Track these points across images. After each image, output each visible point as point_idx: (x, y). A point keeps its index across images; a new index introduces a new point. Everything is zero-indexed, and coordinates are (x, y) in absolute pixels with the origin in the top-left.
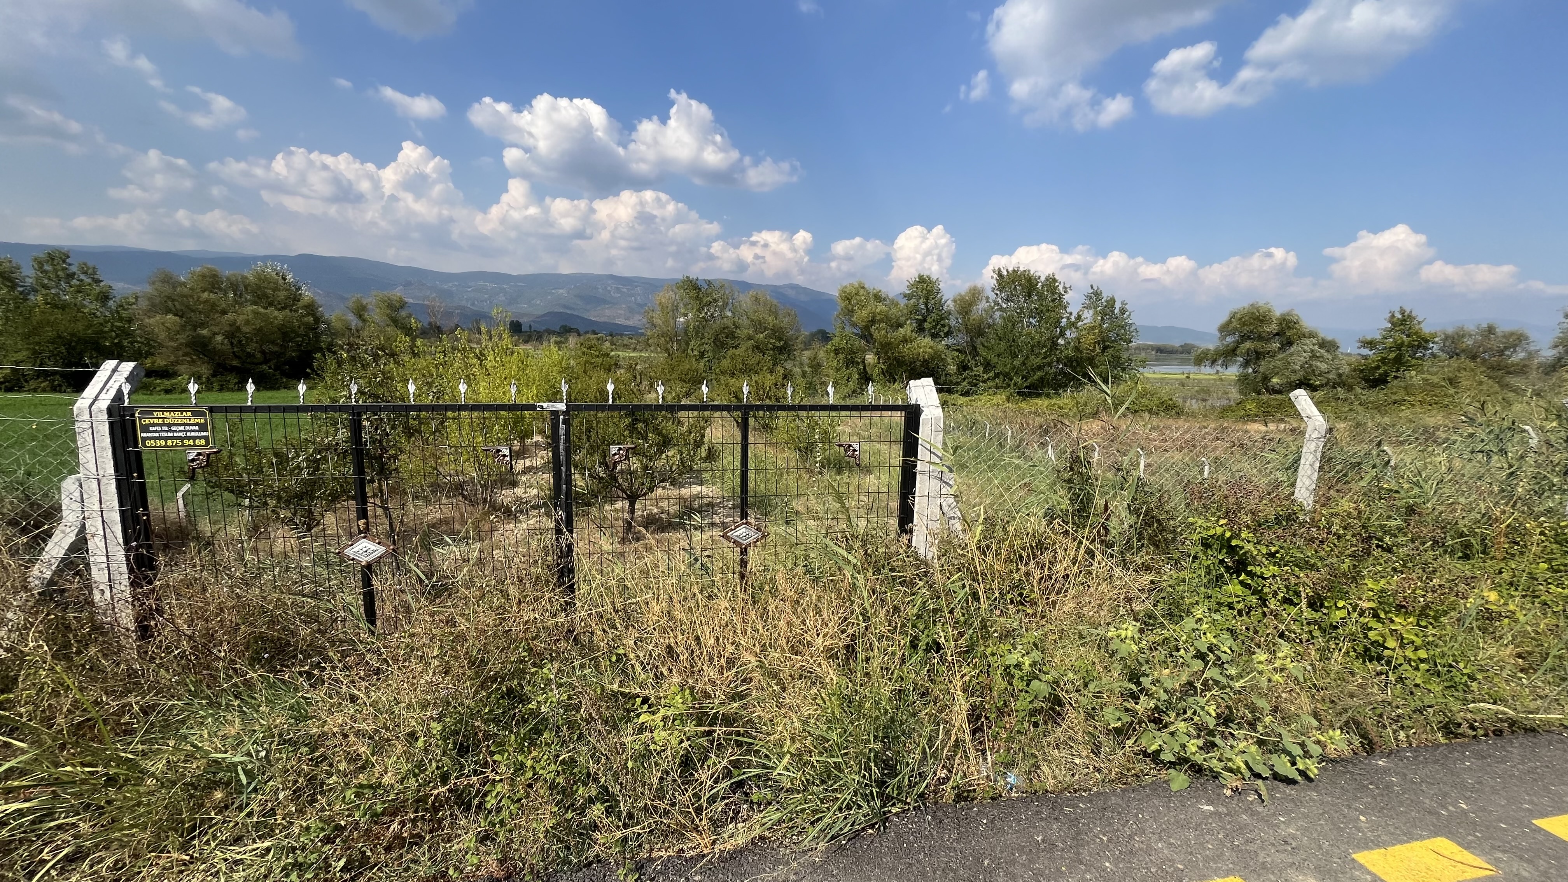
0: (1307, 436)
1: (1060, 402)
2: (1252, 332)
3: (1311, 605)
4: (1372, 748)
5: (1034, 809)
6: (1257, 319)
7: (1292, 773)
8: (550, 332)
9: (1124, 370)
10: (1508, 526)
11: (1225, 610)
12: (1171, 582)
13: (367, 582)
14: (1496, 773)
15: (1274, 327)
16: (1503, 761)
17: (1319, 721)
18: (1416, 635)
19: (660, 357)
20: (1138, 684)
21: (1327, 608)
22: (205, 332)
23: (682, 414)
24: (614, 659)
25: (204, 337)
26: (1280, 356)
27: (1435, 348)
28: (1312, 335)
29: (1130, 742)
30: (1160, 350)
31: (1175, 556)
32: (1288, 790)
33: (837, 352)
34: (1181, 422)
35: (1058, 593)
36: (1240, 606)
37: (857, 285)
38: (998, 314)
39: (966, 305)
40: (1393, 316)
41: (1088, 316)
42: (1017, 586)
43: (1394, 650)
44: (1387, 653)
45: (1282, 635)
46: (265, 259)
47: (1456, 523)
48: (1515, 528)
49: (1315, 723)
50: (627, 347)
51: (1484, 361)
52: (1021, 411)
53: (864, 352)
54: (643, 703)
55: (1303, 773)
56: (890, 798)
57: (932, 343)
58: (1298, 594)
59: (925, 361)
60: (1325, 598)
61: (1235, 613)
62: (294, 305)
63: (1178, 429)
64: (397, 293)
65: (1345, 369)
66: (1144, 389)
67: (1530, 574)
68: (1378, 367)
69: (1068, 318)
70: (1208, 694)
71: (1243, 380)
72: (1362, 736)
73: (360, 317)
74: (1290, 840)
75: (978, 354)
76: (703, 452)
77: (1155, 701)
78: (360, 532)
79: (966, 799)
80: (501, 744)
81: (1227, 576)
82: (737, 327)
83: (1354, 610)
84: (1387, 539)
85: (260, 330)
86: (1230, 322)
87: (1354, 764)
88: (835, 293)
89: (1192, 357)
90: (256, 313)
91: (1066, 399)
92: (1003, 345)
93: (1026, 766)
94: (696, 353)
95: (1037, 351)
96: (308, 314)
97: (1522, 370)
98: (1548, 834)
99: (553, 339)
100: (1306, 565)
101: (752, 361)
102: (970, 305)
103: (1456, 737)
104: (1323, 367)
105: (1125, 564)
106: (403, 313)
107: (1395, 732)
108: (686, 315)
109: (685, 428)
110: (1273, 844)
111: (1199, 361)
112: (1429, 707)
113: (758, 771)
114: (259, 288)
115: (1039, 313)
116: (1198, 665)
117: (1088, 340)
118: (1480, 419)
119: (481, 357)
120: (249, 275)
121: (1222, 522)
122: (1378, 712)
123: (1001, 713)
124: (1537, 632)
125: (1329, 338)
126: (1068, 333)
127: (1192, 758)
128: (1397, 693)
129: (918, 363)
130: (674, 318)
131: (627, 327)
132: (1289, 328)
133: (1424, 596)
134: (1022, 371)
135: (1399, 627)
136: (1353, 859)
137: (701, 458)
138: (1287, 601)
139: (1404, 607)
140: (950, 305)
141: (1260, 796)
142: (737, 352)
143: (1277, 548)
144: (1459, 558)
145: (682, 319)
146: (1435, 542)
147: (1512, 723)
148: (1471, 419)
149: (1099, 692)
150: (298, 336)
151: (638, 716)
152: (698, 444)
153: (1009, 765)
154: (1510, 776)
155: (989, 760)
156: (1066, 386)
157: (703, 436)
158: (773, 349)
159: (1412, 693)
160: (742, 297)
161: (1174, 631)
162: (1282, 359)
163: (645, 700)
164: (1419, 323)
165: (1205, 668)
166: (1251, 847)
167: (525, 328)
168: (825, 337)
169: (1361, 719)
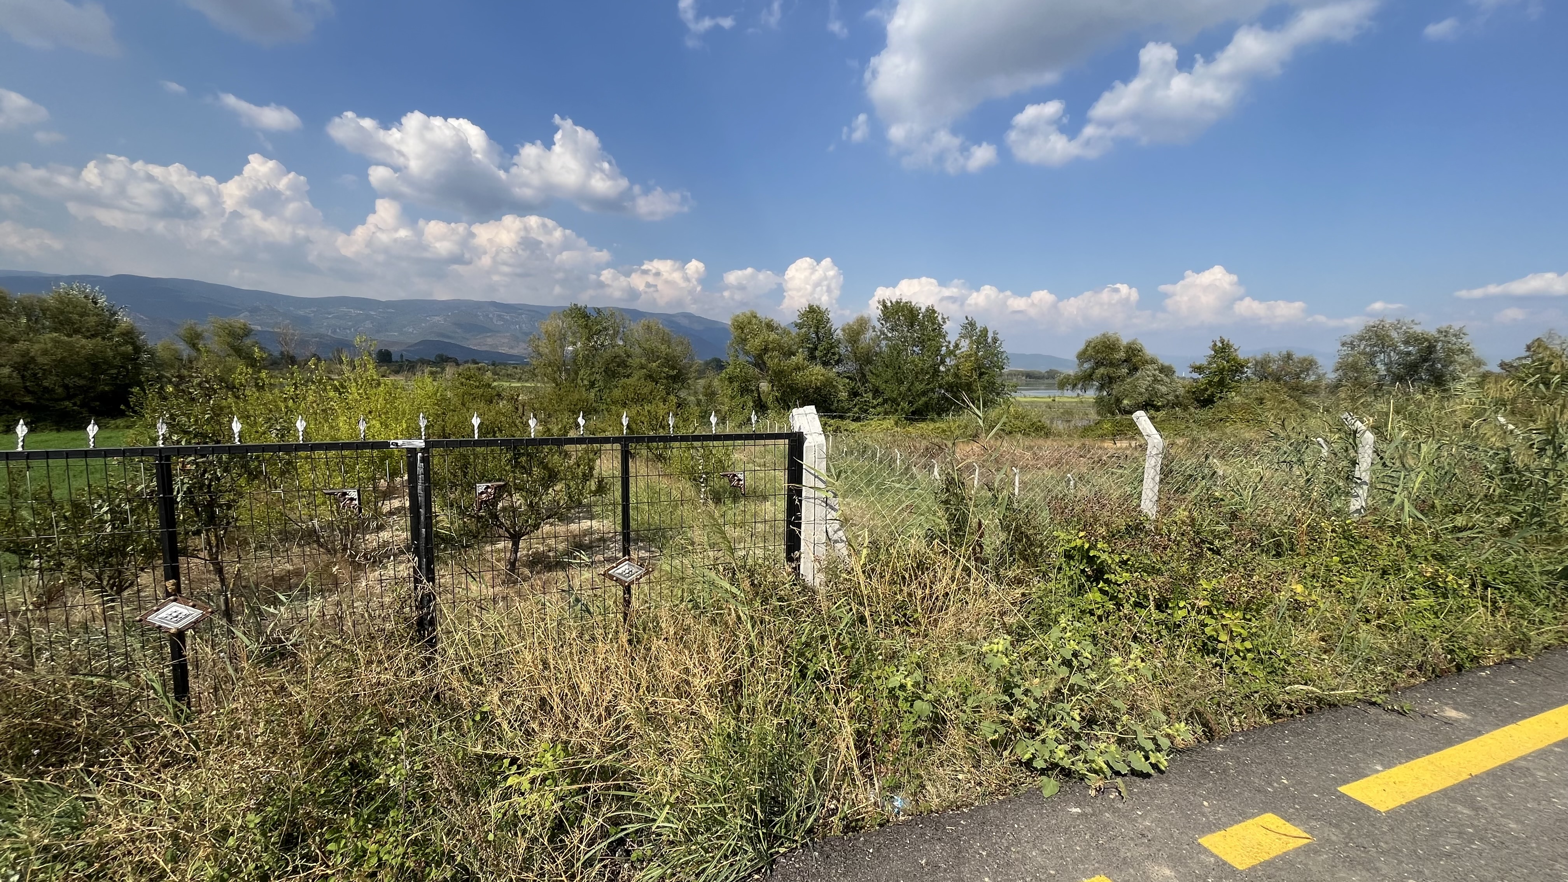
0: (1148, 452)
1: (944, 426)
2: (1104, 359)
3: (1158, 607)
4: (1212, 735)
5: (919, 831)
6: (1109, 347)
7: (1146, 768)
8: (424, 362)
9: (998, 394)
10: (1308, 526)
11: (1087, 618)
12: (1040, 593)
13: (177, 652)
14: (1308, 747)
15: (1122, 355)
16: (1314, 735)
17: (1168, 714)
18: (1243, 627)
19: (546, 387)
20: (1011, 695)
21: (1171, 608)
23: (567, 447)
24: (478, 718)
26: (1128, 380)
27: (1249, 372)
28: (1153, 362)
29: (1006, 753)
30: (1029, 375)
31: (1043, 569)
32: (1145, 784)
33: (731, 380)
34: (1049, 442)
35: (940, 611)
36: (1099, 612)
37: (748, 314)
38: (884, 343)
39: (855, 333)
40: (1215, 345)
41: (965, 344)
42: (900, 607)
43: (1225, 643)
44: (1220, 646)
45: (1135, 638)
46: (70, 279)
47: (1270, 525)
48: (1313, 528)
49: (1164, 718)
50: (510, 377)
51: (1286, 383)
52: (908, 435)
53: (758, 379)
54: (512, 763)
55: (1155, 766)
56: (777, 837)
57: (823, 371)
58: (1146, 597)
59: (817, 388)
60: (1169, 599)
61: (1096, 619)
62: (108, 332)
63: (1048, 447)
64: (240, 320)
65: (1181, 391)
66: (1016, 412)
67: (1327, 566)
68: (1206, 389)
69: (947, 347)
70: (1074, 699)
71: (1099, 401)
72: (1204, 725)
73: (194, 346)
74: (1146, 832)
75: (867, 381)
76: (593, 485)
77: (1026, 711)
78: (168, 595)
79: (854, 829)
80: (338, 830)
81: (1087, 585)
82: (628, 356)
83: (1193, 609)
84: (1216, 542)
85: (62, 360)
86: (1086, 350)
87: (1198, 753)
88: (728, 321)
89: (1057, 381)
90: (55, 341)
91: (950, 421)
92: (890, 372)
93: (912, 788)
94: (586, 382)
95: (920, 377)
96: (126, 343)
97: (1314, 390)
98: (1349, 799)
99: (427, 370)
100: (1154, 571)
101: (646, 390)
102: (858, 334)
103: (1278, 718)
104: (1164, 389)
105: (999, 579)
106: (248, 341)
107: (1230, 718)
108: (574, 344)
109: (571, 462)
110: (1132, 839)
111: (1062, 386)
112: (1256, 692)
113: (637, 826)
114: (62, 312)
115: (921, 342)
116: (1064, 672)
117: (966, 367)
118: (1282, 434)
119: (341, 389)
120: (49, 298)
121: (1082, 534)
122: (1215, 701)
123: (888, 736)
124: (1335, 618)
125: (1166, 364)
126: (948, 360)
127: (1061, 763)
128: (1230, 681)
129: (811, 390)
130: (562, 347)
131: (511, 356)
132: (1134, 355)
133: (1247, 592)
134: (908, 396)
135: (1228, 622)
136: (1199, 844)
137: (591, 491)
138: (1137, 604)
139: (1232, 603)
140: (839, 334)
141: (1120, 793)
142: (628, 381)
143: (1128, 556)
144: (1274, 555)
145: (570, 348)
146: (1253, 543)
147: (1320, 700)
148: (1276, 434)
149: (977, 707)
150: (114, 367)
151: (506, 779)
152: (587, 477)
153: (896, 788)
154: (1319, 749)
155: (877, 787)
156: (948, 410)
157: (592, 469)
158: (666, 378)
159: (1242, 681)
160: (633, 326)
161: (1044, 640)
162: (1131, 382)
163: (514, 761)
164: (1236, 350)
165: (1071, 673)
166: (1114, 844)
167: (394, 358)
168: (719, 366)
169: (1202, 710)
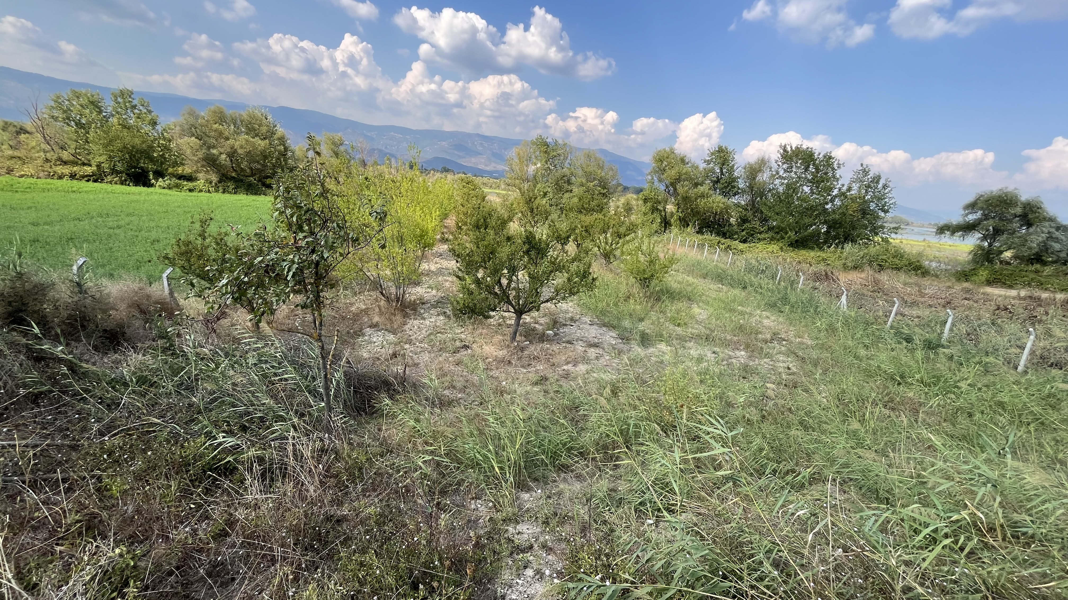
1: (824, 255)
2: (996, 212)
6: (1004, 201)
8: (435, 171)
15: (1019, 210)
22: (214, 151)
25: (214, 155)
28: (1051, 220)
33: (645, 201)
37: (668, 150)
38: (778, 181)
39: (754, 171)
41: (855, 187)
53: (667, 202)
57: (722, 200)
59: (716, 214)
62: (272, 137)
64: (338, 135)
69: (839, 189)
71: (978, 250)
75: (758, 211)
82: (572, 176)
85: (250, 152)
86: (977, 201)
90: (247, 141)
92: (782, 206)
94: (541, 193)
96: (281, 144)
102: (757, 171)
104: (1057, 246)
106: (342, 149)
108: (536, 164)
114: (250, 123)
115: (815, 183)
117: (853, 208)
120: (244, 114)
126: (837, 200)
129: (709, 215)
130: (527, 166)
132: (1032, 211)
134: (796, 227)
140: (740, 171)
145: (533, 167)
150: (274, 159)
156: (830, 243)
158: (598, 195)
160: (578, 154)
